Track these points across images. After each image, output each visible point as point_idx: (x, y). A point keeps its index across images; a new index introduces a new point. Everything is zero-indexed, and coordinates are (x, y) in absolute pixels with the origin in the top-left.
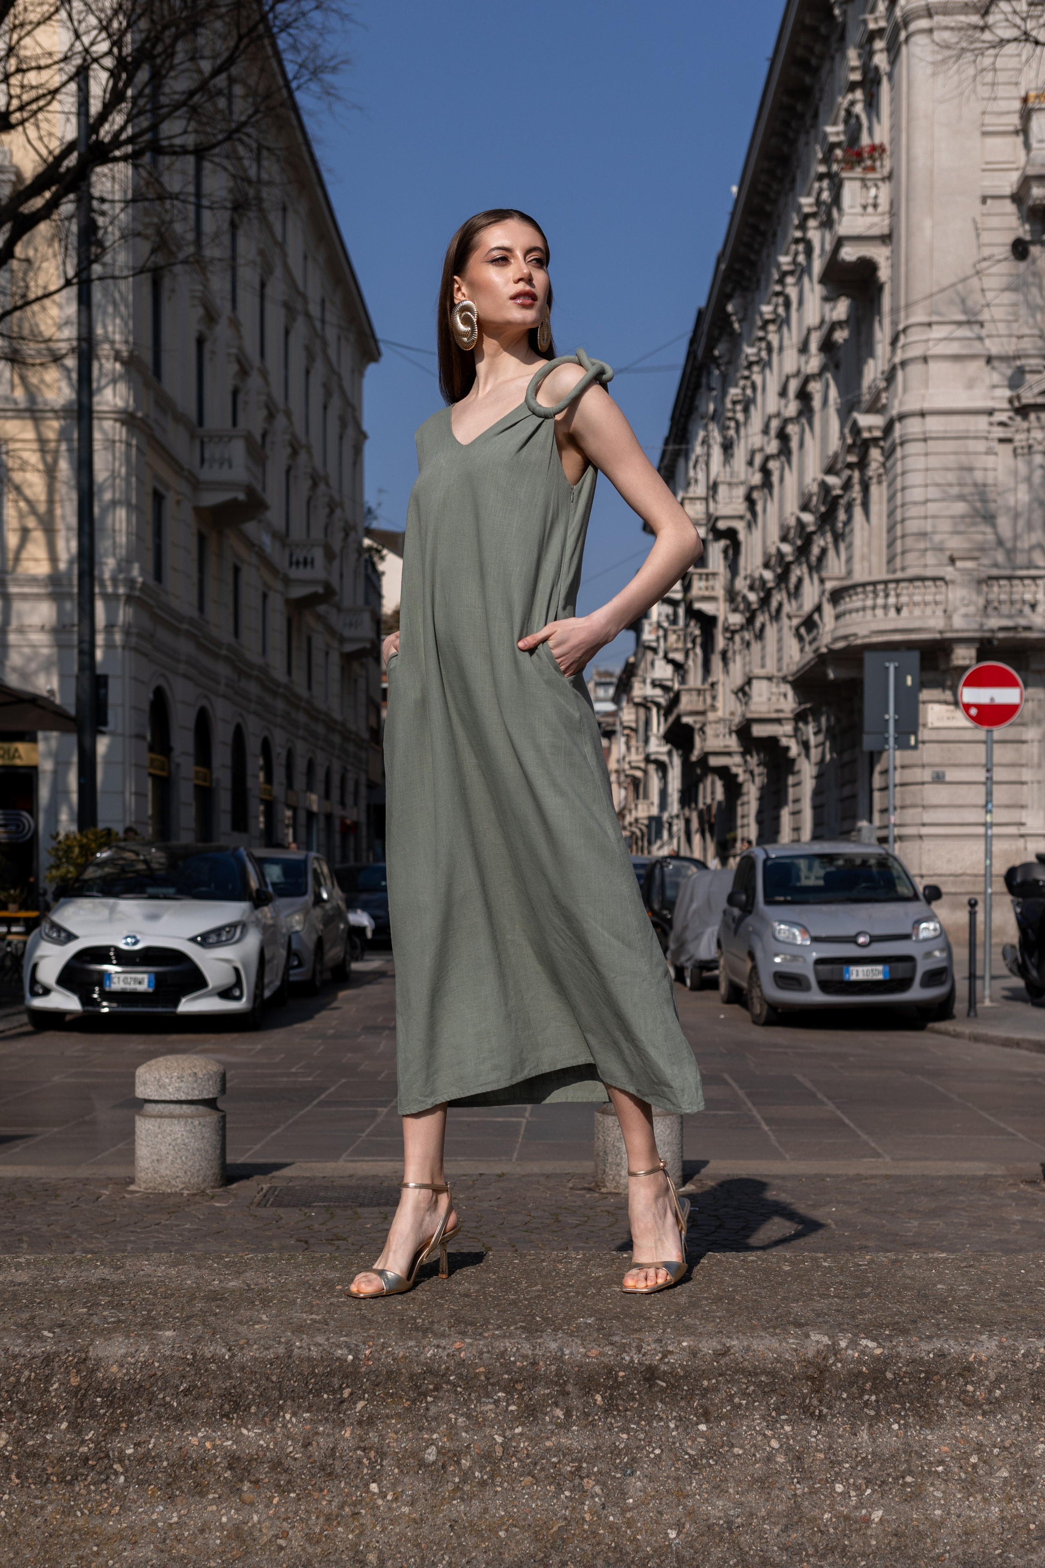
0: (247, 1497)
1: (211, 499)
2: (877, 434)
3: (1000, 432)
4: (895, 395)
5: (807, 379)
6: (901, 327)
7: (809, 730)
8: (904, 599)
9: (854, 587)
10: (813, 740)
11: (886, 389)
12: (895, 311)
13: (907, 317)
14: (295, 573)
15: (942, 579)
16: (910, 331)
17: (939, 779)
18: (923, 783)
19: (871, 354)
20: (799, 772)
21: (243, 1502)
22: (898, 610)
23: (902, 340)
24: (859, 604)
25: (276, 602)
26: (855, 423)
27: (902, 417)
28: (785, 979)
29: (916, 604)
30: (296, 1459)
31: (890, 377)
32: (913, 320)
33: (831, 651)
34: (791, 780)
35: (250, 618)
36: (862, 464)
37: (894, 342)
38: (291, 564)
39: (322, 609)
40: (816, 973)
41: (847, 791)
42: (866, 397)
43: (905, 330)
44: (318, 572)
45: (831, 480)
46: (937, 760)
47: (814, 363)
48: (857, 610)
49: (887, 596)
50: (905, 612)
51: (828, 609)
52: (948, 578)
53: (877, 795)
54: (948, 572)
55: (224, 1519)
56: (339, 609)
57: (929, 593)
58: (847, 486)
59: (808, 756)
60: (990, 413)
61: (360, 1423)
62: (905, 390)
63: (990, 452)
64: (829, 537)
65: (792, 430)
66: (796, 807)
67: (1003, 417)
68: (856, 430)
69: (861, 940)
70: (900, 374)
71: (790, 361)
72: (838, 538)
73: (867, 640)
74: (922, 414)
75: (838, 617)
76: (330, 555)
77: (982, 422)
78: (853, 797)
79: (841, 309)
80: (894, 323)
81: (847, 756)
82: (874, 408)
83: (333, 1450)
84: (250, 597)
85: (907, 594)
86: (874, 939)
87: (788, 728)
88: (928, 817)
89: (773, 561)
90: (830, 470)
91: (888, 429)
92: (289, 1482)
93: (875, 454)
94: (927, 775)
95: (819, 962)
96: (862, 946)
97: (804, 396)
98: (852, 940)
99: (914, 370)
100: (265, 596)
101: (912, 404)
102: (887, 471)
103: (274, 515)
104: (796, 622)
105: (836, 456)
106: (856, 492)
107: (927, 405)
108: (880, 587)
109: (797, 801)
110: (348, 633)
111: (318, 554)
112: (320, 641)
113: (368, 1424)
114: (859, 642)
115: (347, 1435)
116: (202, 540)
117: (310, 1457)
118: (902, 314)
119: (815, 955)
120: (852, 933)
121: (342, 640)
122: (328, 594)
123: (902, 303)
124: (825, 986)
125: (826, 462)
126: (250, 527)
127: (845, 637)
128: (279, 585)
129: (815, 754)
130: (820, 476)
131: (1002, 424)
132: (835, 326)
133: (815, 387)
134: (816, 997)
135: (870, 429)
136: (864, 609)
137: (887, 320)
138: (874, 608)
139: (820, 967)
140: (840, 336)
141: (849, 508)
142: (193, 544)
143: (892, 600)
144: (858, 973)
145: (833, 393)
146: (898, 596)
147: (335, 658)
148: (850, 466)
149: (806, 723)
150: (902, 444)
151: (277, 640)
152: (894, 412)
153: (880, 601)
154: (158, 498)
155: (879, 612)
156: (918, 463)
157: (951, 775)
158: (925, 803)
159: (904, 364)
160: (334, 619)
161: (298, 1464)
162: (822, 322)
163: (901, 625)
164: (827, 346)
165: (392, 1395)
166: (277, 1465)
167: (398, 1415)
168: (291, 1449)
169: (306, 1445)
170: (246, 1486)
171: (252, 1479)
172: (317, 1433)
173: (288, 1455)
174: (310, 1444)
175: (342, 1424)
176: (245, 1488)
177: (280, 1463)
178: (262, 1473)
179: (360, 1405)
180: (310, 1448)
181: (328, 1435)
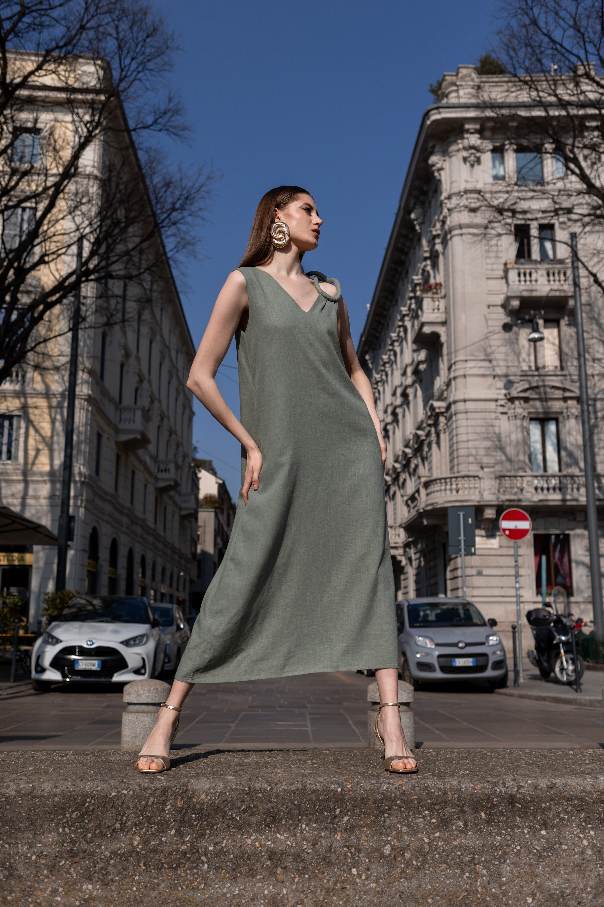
0: (280, 877)
1: (124, 438)
2: (443, 410)
3: (501, 410)
4: (451, 392)
5: (406, 387)
6: (453, 362)
7: (412, 552)
8: (460, 486)
9: (436, 480)
10: (413, 557)
11: (446, 390)
12: (449, 354)
13: (455, 357)
14: (160, 475)
15: (478, 477)
16: (457, 364)
17: (480, 574)
18: (472, 576)
19: (438, 374)
20: (406, 573)
21: (278, 881)
22: (457, 491)
23: (453, 368)
24: (438, 488)
25: (151, 489)
26: (432, 405)
27: (455, 402)
28: (423, 666)
29: (465, 488)
30: (308, 853)
31: (448, 384)
32: (458, 358)
33: (425, 511)
34: (402, 577)
35: (139, 496)
36: (436, 424)
37: (450, 368)
38: (158, 471)
39: (172, 493)
40: (439, 662)
41: (432, 581)
42: (436, 394)
43: (455, 363)
44: (172, 474)
45: (420, 432)
46: (478, 564)
47: (409, 380)
48: (437, 491)
49: (451, 485)
50: (460, 492)
51: (423, 491)
52: (480, 476)
53: (449, 582)
54: (480, 473)
55: (266, 892)
56: (180, 494)
57: (472, 483)
58: (428, 434)
59: (411, 564)
60: (496, 400)
61: (346, 830)
62: (456, 390)
63: (496, 418)
64: (419, 459)
65: (399, 411)
66: (406, 591)
67: (502, 402)
68: (432, 408)
69: (460, 645)
70: (453, 383)
71: (396, 379)
72: (423, 459)
73: (443, 506)
74: (465, 401)
75: (428, 495)
76: (178, 467)
77: (493, 405)
78: (436, 584)
79: (422, 355)
80: (449, 360)
81: (432, 564)
82: (441, 398)
83: (330, 847)
84: (139, 486)
85: (461, 483)
86: (467, 645)
87: (401, 551)
88: (476, 592)
89: (391, 472)
90: (419, 428)
91: (448, 408)
92: (304, 868)
93: (442, 419)
94: (474, 572)
95: (440, 656)
96: (462, 648)
97: (405, 395)
98: (456, 645)
99: (460, 381)
100: (146, 486)
101: (459, 396)
102: (448, 427)
103: (152, 447)
104: (405, 498)
105: (422, 422)
106: (433, 437)
107: (466, 397)
108: (448, 480)
109: (406, 587)
110: (183, 505)
111: (172, 466)
112: (170, 508)
113: (350, 831)
114: (439, 506)
115: (338, 838)
116: (118, 457)
117: (316, 852)
118: (453, 355)
119: (437, 653)
120: (455, 641)
121: (181, 509)
122: (175, 486)
123: (453, 350)
124: (443, 669)
125: (417, 424)
126: (141, 452)
127: (432, 504)
128: (152, 481)
129: (415, 564)
130: (414, 431)
131: (502, 406)
132: (419, 363)
133: (410, 391)
134: (439, 675)
135: (439, 408)
136: (441, 490)
137: (445, 358)
138: (445, 490)
139: (440, 659)
140: (422, 367)
141: (430, 445)
142: (114, 459)
143: (454, 486)
144: (460, 662)
145: (419, 393)
146: (457, 485)
147: (177, 518)
148: (430, 425)
149: (410, 548)
150: (455, 414)
151: (151, 507)
152: (451, 400)
153: (448, 487)
154: (99, 436)
155: (448, 492)
156: (464, 423)
157: (486, 572)
158: (474, 585)
159: (455, 378)
160: (178, 499)
161: (310, 856)
162: (413, 361)
163: (459, 498)
164: (416, 372)
165: (364, 813)
166: (298, 857)
167: (368, 826)
168: (305, 847)
169: (314, 845)
170: (279, 870)
171: (283, 866)
172: (321, 837)
173: (304, 851)
174: (317, 843)
175: (335, 831)
176: (279, 872)
177: (299, 856)
178: (289, 862)
179: (346, 819)
180: (317, 846)
181: (327, 838)
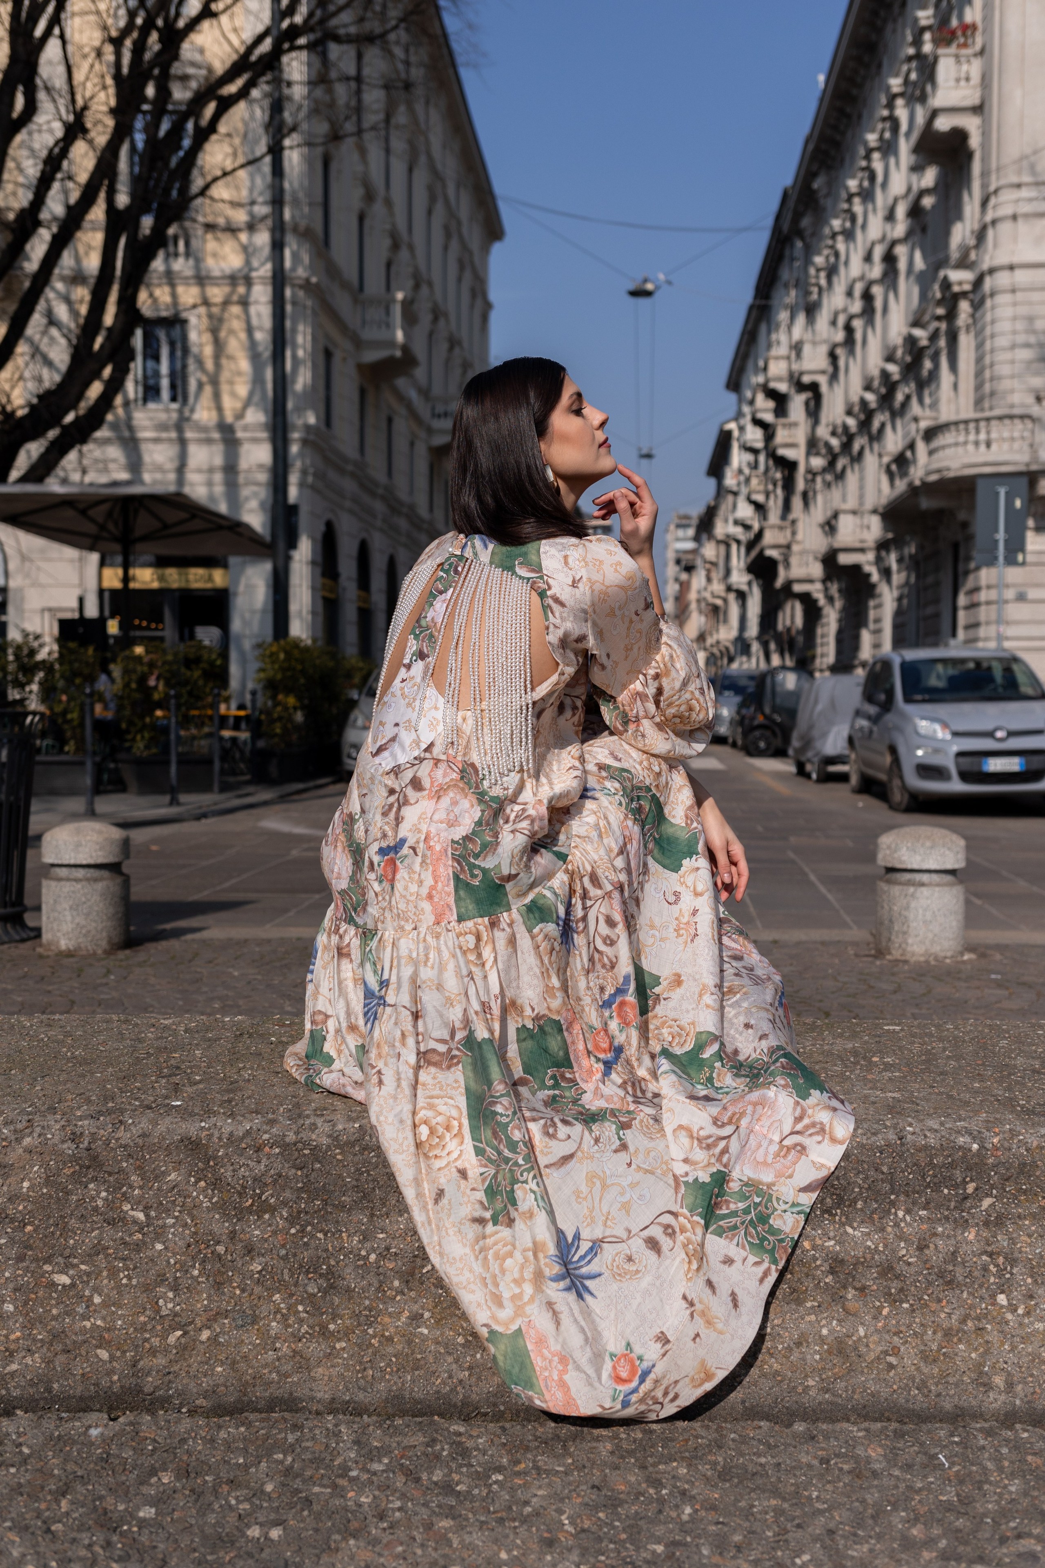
0: (851, 1305)
1: (369, 357)
2: (967, 288)
4: (985, 251)
5: (893, 244)
6: (992, 188)
11: (977, 246)
12: (985, 174)
13: (998, 178)
14: (436, 423)
16: (1001, 192)
19: (959, 215)
21: (847, 1311)
23: (992, 201)
25: (421, 450)
26: (945, 278)
27: (991, 271)
30: (909, 1264)
31: (980, 236)
32: (1004, 181)
35: (400, 462)
36: (951, 316)
37: (984, 203)
38: (433, 416)
42: (955, 253)
43: (996, 191)
45: (918, 332)
47: (900, 229)
55: (825, 1332)
58: (933, 337)
61: (987, 1224)
62: (995, 246)
65: (877, 292)
68: (946, 285)
69: (999, 734)
70: (990, 233)
71: (875, 229)
74: (1012, 268)
79: (929, 178)
80: (984, 186)
82: (964, 263)
83: (954, 1253)
89: (856, 409)
90: (917, 323)
91: (978, 283)
92: (901, 1290)
93: (964, 307)
96: (1000, 740)
97: (889, 260)
99: (1005, 228)
100: (412, 445)
101: (1002, 258)
102: (975, 323)
103: (420, 373)
105: (922, 311)
106: (944, 342)
107: (1016, 259)
113: (996, 1225)
115: (971, 1237)
116: (363, 395)
117: (926, 1262)
118: (993, 176)
123: (993, 166)
125: (911, 319)
126: (402, 383)
127: (937, 473)
128: (423, 434)
130: (905, 330)
132: (922, 194)
133: (901, 252)
135: (960, 283)
137: (976, 184)
140: (928, 203)
141: (935, 360)
142: (355, 396)
145: (919, 257)
148: (937, 318)
150: (992, 295)
152: (985, 266)
154: (328, 356)
156: (1007, 313)
159: (994, 223)
161: (913, 1270)
162: (909, 190)
164: (915, 213)
165: (1025, 1192)
166: (887, 1270)
167: (1033, 1216)
168: (904, 1252)
169: (920, 1248)
170: (851, 1294)
171: (858, 1285)
172: (935, 1235)
173: (900, 1259)
174: (927, 1247)
175: (965, 1224)
176: (850, 1296)
177: (891, 1268)
178: (870, 1279)
179: (987, 1202)
180: (927, 1252)
181: (948, 1237)
